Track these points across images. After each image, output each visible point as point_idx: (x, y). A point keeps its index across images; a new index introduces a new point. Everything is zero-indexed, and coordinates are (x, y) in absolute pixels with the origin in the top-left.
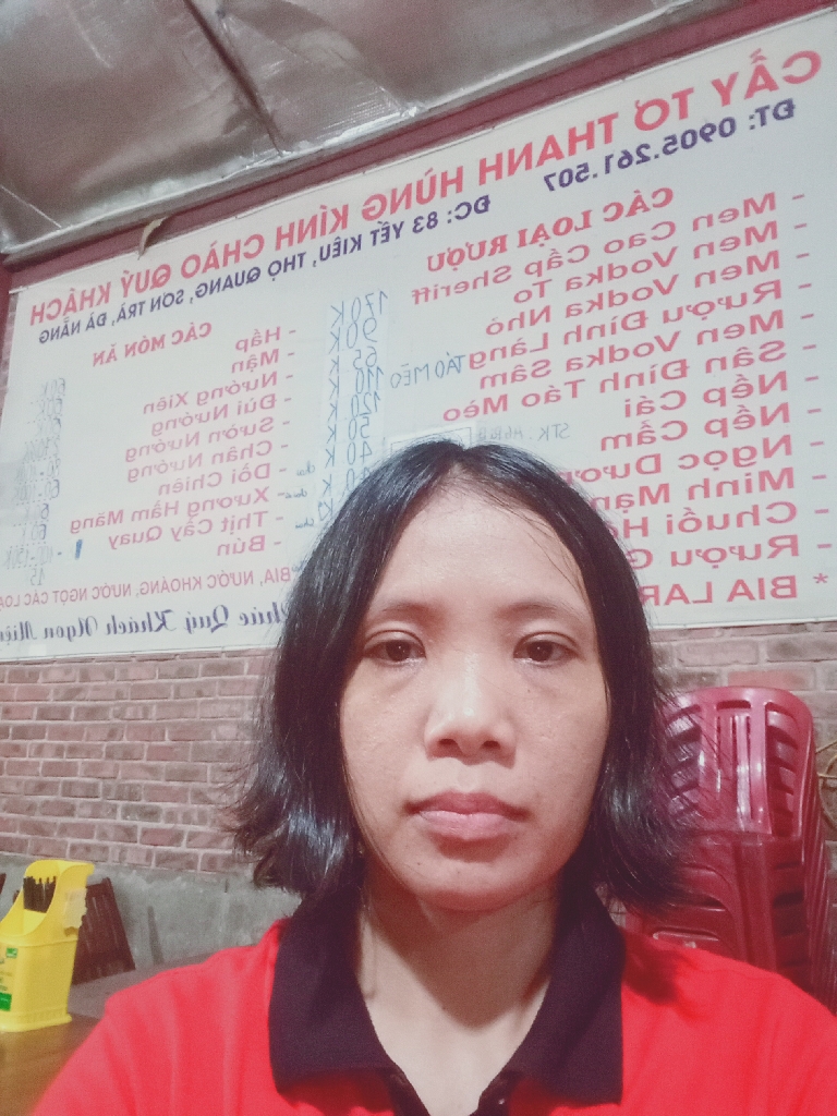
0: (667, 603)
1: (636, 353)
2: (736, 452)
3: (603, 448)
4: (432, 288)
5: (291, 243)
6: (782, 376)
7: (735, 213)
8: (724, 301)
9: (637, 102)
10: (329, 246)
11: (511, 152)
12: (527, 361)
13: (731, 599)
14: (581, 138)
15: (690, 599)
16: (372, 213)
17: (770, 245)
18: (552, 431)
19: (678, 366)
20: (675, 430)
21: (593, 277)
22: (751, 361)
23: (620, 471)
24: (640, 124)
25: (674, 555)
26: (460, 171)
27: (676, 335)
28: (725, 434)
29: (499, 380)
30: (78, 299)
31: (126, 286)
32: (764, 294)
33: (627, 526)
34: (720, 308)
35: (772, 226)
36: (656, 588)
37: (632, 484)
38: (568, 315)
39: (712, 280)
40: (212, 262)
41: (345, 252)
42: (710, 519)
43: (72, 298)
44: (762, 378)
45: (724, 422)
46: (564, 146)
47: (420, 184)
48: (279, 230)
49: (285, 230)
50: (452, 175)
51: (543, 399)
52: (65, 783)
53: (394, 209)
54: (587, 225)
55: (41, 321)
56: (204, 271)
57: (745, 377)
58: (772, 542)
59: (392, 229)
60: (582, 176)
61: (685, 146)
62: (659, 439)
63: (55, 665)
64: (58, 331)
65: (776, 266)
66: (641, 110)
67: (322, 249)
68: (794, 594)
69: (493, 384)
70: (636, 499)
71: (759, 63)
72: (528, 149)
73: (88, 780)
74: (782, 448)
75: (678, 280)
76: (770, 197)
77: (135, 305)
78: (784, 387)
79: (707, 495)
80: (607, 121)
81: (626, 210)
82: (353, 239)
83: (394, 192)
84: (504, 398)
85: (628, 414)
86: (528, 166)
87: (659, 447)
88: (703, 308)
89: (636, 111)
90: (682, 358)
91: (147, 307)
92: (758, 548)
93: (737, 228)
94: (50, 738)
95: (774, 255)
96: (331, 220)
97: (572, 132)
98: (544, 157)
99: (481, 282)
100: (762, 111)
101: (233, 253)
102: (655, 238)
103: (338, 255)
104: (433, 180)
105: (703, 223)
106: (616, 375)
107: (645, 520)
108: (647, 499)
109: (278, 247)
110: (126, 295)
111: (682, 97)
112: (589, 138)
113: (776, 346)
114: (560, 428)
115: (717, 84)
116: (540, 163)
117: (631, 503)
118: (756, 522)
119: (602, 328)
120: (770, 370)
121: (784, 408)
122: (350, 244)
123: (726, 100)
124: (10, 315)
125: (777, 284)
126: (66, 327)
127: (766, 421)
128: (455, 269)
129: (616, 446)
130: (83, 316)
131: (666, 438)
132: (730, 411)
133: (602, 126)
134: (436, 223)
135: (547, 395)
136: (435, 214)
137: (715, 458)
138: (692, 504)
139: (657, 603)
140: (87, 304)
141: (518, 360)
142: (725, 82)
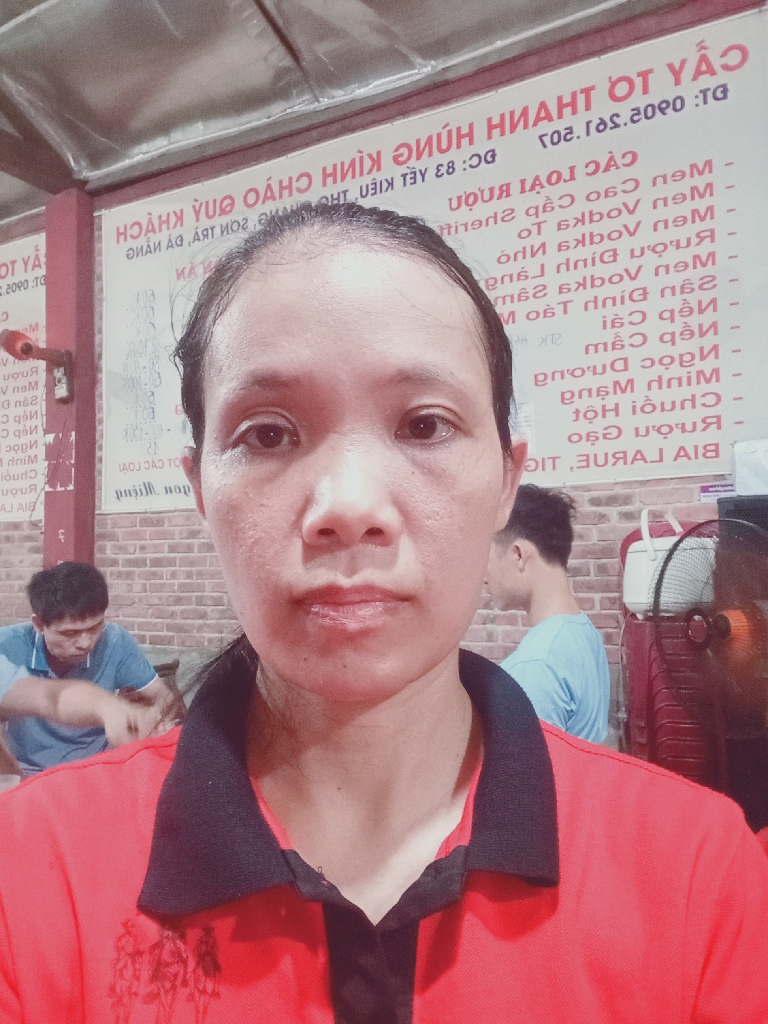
0: (632, 462)
1: (610, 280)
2: (681, 356)
3: (587, 352)
4: (453, 225)
5: (335, 182)
6: (714, 301)
7: (683, 175)
8: (675, 244)
9: (610, 78)
10: (367, 186)
11: (512, 114)
12: (529, 285)
13: (675, 460)
14: (567, 105)
15: (648, 460)
16: (400, 159)
17: (708, 201)
18: (549, 339)
19: (641, 292)
20: (638, 340)
21: (578, 220)
22: (693, 290)
23: (599, 370)
24: (613, 97)
25: (637, 429)
26: (471, 126)
27: (640, 267)
28: (673, 344)
29: (508, 299)
30: (156, 222)
31: (197, 213)
32: (702, 239)
33: (604, 410)
34: (671, 249)
35: (709, 186)
36: (625, 453)
37: (608, 379)
38: (560, 250)
39: (666, 227)
40: (269, 194)
41: (381, 191)
42: (663, 404)
43: (150, 222)
44: (700, 303)
45: (673, 334)
46: (553, 109)
47: (439, 136)
48: (324, 169)
49: (330, 170)
50: (465, 130)
51: (542, 314)
52: (197, 597)
53: (419, 157)
54: (572, 178)
55: (125, 240)
56: (263, 202)
57: (689, 300)
58: (704, 421)
59: (418, 174)
60: (569, 137)
61: (647, 118)
62: (627, 346)
63: (175, 514)
64: (142, 248)
65: (712, 218)
66: (613, 84)
67: (361, 188)
68: (717, 456)
69: (504, 303)
70: (611, 389)
71: (703, 51)
72: (525, 112)
73: (214, 594)
74: (713, 353)
75: (641, 225)
76: (709, 163)
77: (207, 229)
78: (715, 310)
79: (660, 387)
80: (587, 91)
81: (602, 168)
82: (387, 180)
83: (418, 142)
84: (512, 314)
85: (605, 327)
86: (526, 126)
87: (627, 352)
88: (660, 248)
89: (609, 85)
90: (643, 286)
91: (217, 231)
92: (694, 424)
93: (684, 186)
94: (180, 566)
95: (710, 209)
96: (368, 163)
97: (560, 99)
98: (538, 120)
99: (491, 221)
100: (704, 92)
101: (287, 187)
102: (624, 191)
103: (376, 193)
104: (450, 132)
105: (660, 181)
106: (596, 298)
107: (617, 405)
108: (618, 391)
109: (324, 184)
110: (197, 220)
111: (644, 75)
112: (573, 104)
113: (710, 279)
114: (555, 337)
115: (671, 66)
116: (535, 124)
117: (607, 393)
118: (694, 406)
119: (585, 261)
120: (706, 296)
121: (714, 325)
122: (385, 185)
123: (677, 82)
124: (96, 234)
125: (712, 231)
126: (148, 246)
127: (702, 334)
128: (471, 210)
129: (596, 351)
130: (162, 236)
131: (632, 345)
132: (677, 327)
133: (583, 95)
134: (454, 169)
135: (545, 311)
136: (453, 162)
137: (667, 361)
138: (649, 393)
139: (625, 463)
140: (164, 226)
141: (522, 284)
142: (677, 68)
